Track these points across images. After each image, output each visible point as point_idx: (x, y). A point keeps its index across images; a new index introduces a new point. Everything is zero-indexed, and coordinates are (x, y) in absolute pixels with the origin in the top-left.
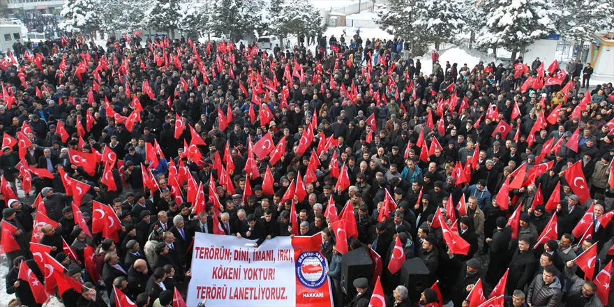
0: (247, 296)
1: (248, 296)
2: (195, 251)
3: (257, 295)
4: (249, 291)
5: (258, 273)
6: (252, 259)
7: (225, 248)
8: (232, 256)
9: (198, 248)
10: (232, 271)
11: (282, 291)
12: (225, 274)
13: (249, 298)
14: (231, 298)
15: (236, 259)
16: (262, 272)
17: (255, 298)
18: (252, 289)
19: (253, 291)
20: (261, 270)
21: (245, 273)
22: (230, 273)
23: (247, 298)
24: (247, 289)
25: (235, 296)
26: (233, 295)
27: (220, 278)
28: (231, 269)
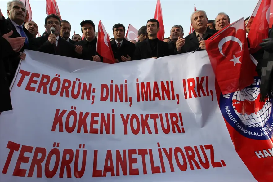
0: (135, 166)
1: (138, 166)
2: (18, 76)
3: (157, 164)
4: (139, 157)
5: (150, 122)
6: (135, 99)
7: (82, 82)
8: (97, 95)
9: (25, 73)
10: (99, 119)
11: (208, 152)
12: (83, 121)
13: (141, 171)
14: (96, 173)
15: (103, 99)
16: (158, 121)
17: (156, 170)
18: (143, 152)
19: (147, 157)
20: (154, 117)
21: (125, 123)
22: (93, 122)
23: (135, 172)
24: (132, 152)
25: (108, 169)
26: (101, 167)
27: (70, 130)
28: (95, 115)
